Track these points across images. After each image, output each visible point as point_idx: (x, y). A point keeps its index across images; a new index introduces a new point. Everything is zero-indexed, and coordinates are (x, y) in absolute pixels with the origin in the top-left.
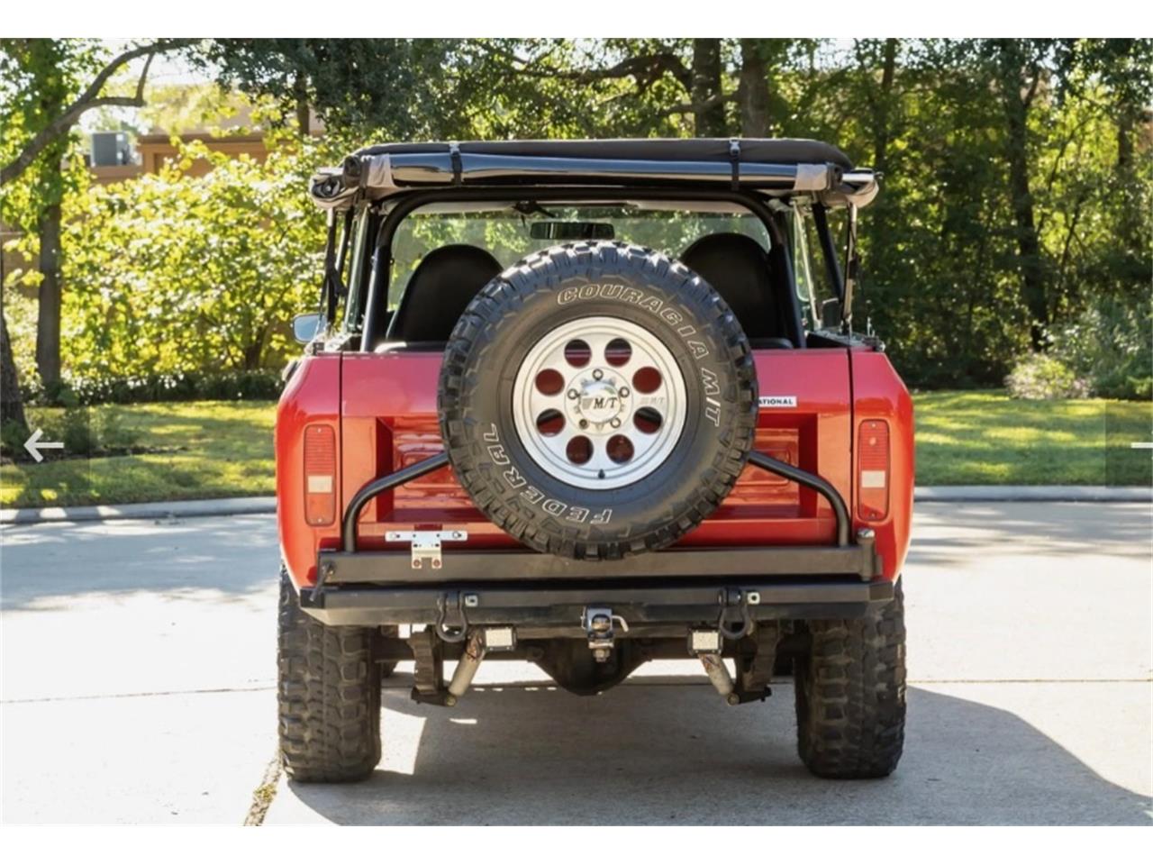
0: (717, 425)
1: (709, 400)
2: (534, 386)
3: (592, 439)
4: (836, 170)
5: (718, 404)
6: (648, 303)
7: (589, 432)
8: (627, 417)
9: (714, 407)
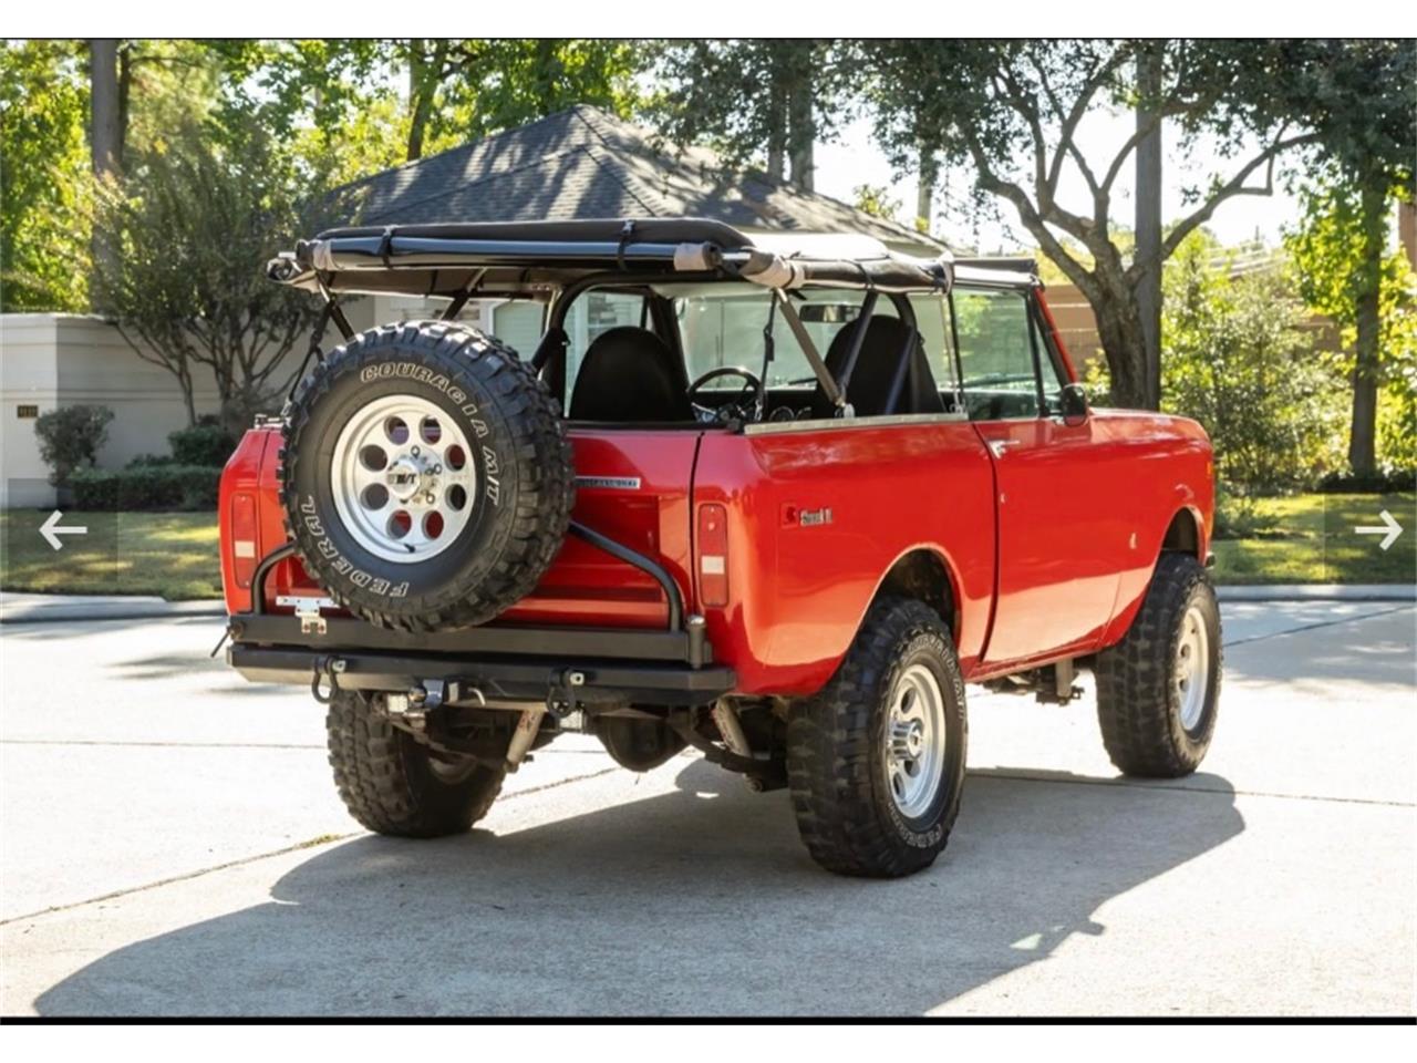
0: (496, 503)
1: (490, 479)
2: (358, 461)
3: (411, 513)
4: (713, 249)
5: (497, 483)
6: (437, 382)
7: (410, 508)
8: (440, 492)
9: (494, 486)
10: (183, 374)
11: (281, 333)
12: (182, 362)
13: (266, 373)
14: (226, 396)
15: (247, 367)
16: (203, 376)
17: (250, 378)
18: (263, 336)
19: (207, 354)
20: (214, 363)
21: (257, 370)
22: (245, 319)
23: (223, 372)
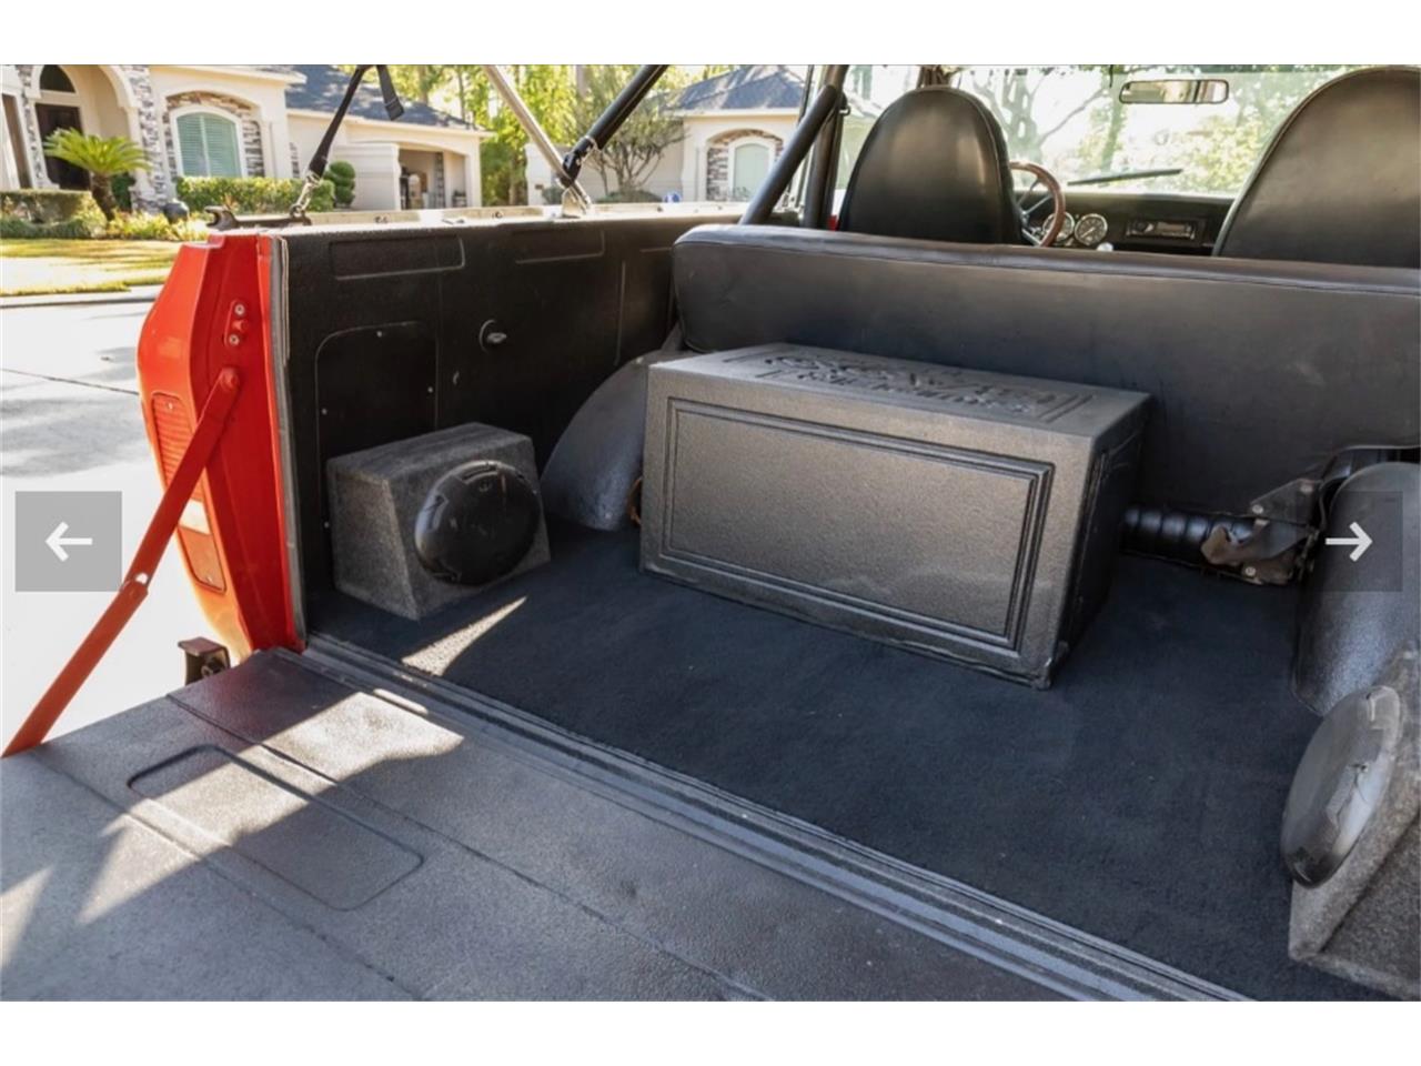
10: (603, 173)
11: (644, 156)
12: (602, 167)
13: (637, 174)
14: (621, 183)
15: (630, 172)
16: (611, 174)
17: (630, 175)
18: (636, 157)
19: (612, 164)
20: (616, 169)
21: (634, 172)
22: (629, 149)
23: (620, 173)
